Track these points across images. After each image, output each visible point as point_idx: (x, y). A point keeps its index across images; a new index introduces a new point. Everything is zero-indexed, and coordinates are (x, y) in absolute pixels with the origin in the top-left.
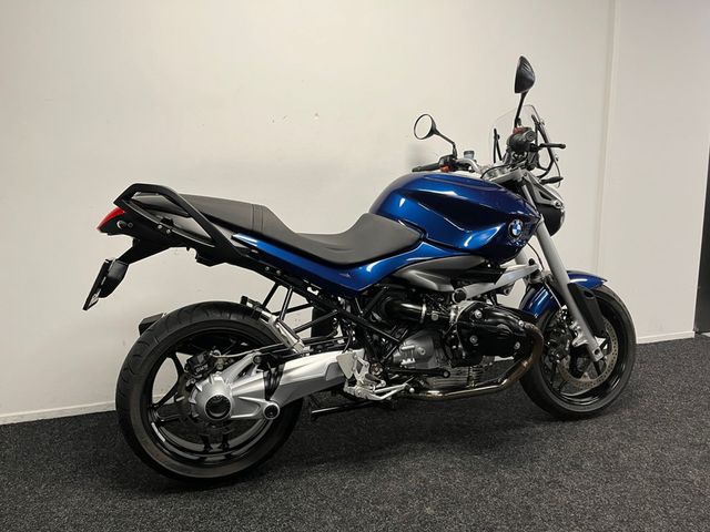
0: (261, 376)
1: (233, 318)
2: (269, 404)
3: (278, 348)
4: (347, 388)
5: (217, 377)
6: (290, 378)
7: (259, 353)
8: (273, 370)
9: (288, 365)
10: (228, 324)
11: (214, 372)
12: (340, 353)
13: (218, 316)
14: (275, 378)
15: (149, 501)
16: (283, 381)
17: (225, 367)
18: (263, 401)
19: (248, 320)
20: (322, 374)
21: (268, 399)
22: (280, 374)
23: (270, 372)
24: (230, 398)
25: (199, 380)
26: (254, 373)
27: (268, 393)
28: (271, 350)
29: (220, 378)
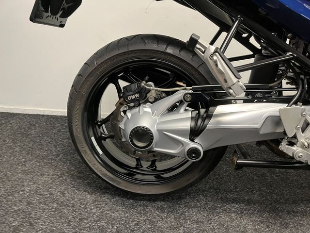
0: (189, 114)
1: (170, 50)
2: (193, 145)
3: (212, 89)
4: (284, 147)
5: (147, 108)
6: (219, 123)
7: (191, 92)
8: (202, 111)
9: (220, 109)
10: (163, 56)
11: (145, 103)
12: (284, 106)
13: (154, 46)
14: (204, 120)
15: (89, 196)
16: (211, 124)
17: (156, 100)
18: (187, 140)
19: (184, 55)
20: (258, 126)
21: (192, 140)
22: (209, 116)
23: (199, 113)
24: (154, 130)
25: (130, 108)
26: (182, 110)
27: (194, 133)
28: (203, 90)
29: (149, 110)
